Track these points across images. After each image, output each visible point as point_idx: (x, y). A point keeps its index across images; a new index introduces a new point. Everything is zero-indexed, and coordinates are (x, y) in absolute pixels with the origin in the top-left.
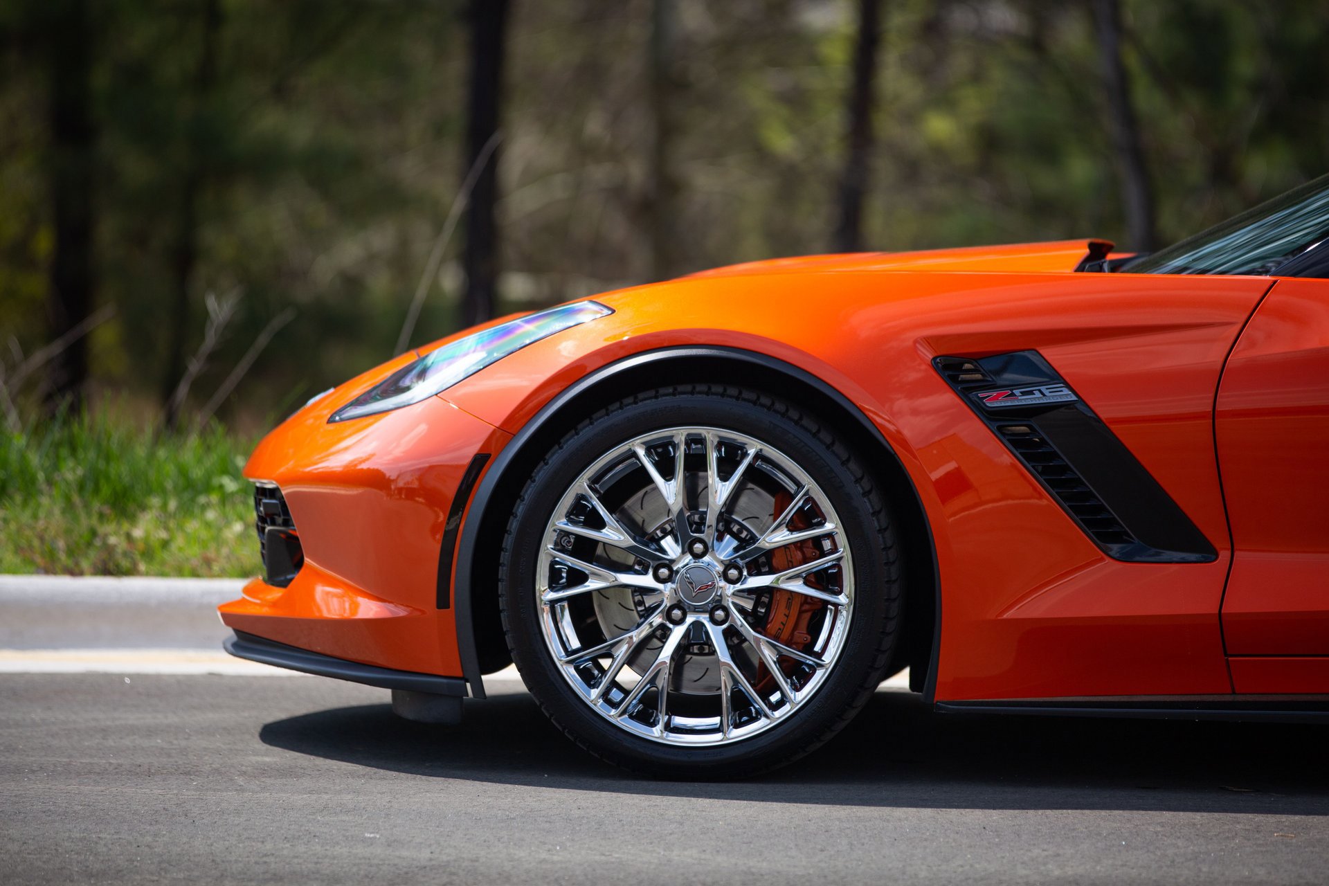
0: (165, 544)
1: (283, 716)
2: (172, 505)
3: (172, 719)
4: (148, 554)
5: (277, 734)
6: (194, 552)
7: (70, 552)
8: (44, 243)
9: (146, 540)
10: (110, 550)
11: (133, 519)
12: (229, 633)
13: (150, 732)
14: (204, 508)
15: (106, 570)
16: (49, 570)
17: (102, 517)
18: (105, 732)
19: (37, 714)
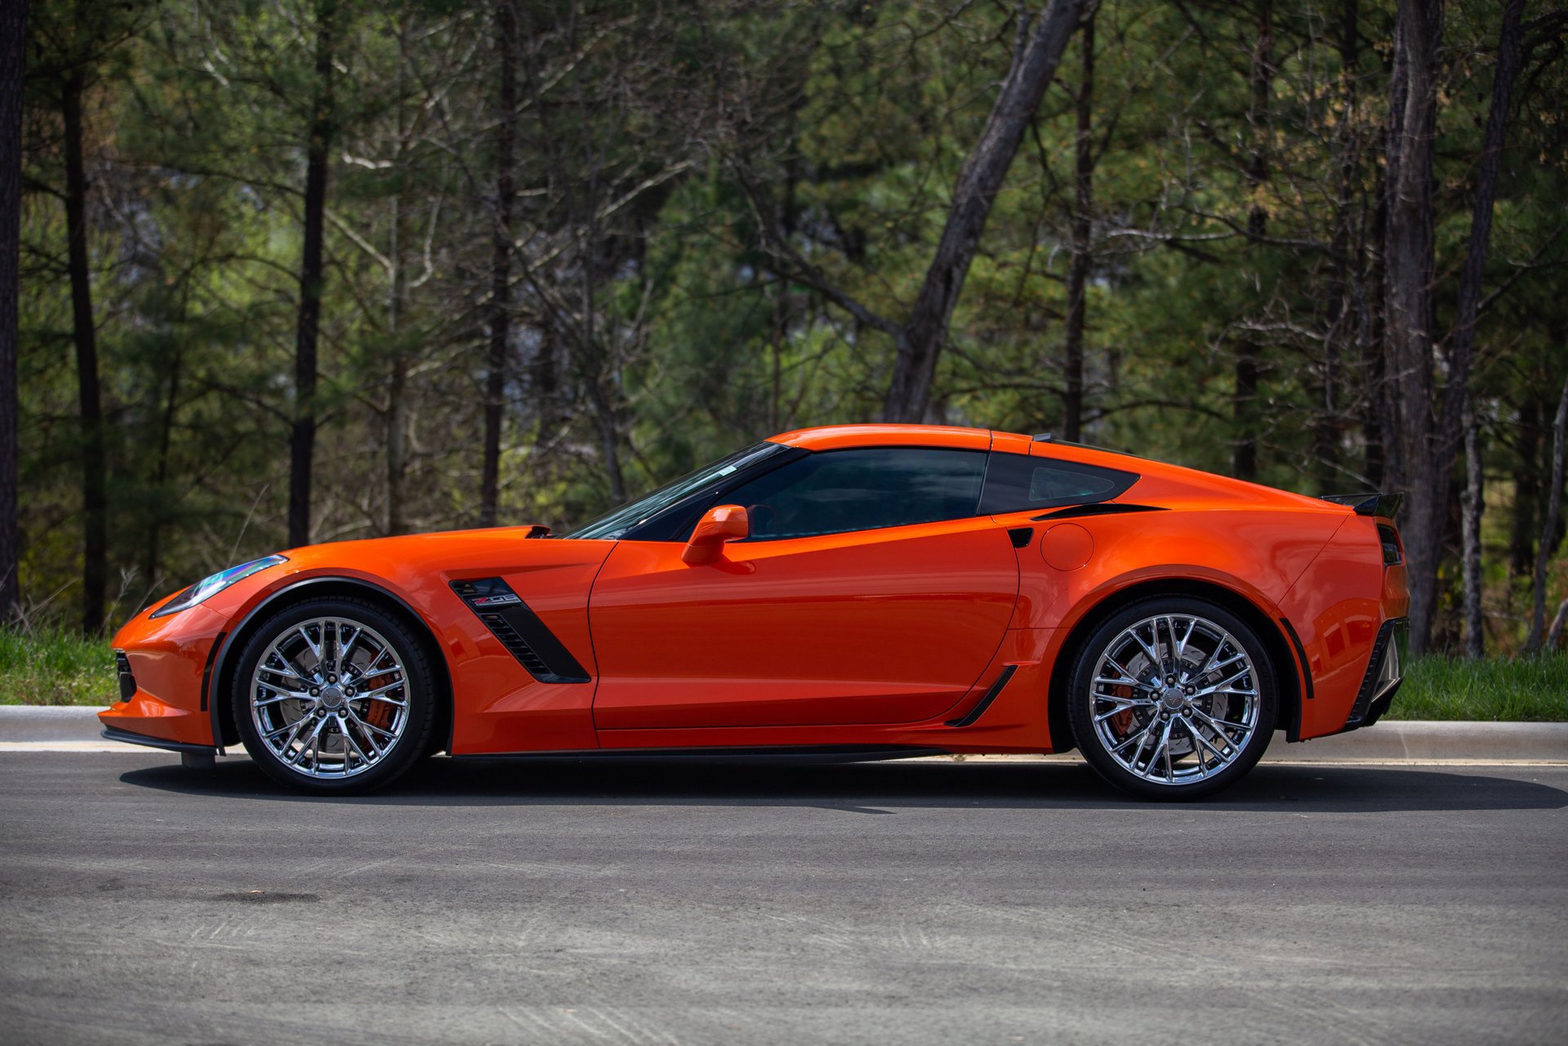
0: (88, 690)
1: (133, 769)
2: (92, 670)
3: (79, 771)
4: (79, 695)
5: (128, 778)
6: (102, 693)
7: (41, 694)
8: (80, 561)
9: (78, 687)
10: (60, 693)
11: (73, 678)
12: (104, 728)
13: (66, 776)
14: (109, 671)
15: (57, 702)
16: (29, 703)
17: (58, 677)
18: (43, 777)
19: (13, 769)
